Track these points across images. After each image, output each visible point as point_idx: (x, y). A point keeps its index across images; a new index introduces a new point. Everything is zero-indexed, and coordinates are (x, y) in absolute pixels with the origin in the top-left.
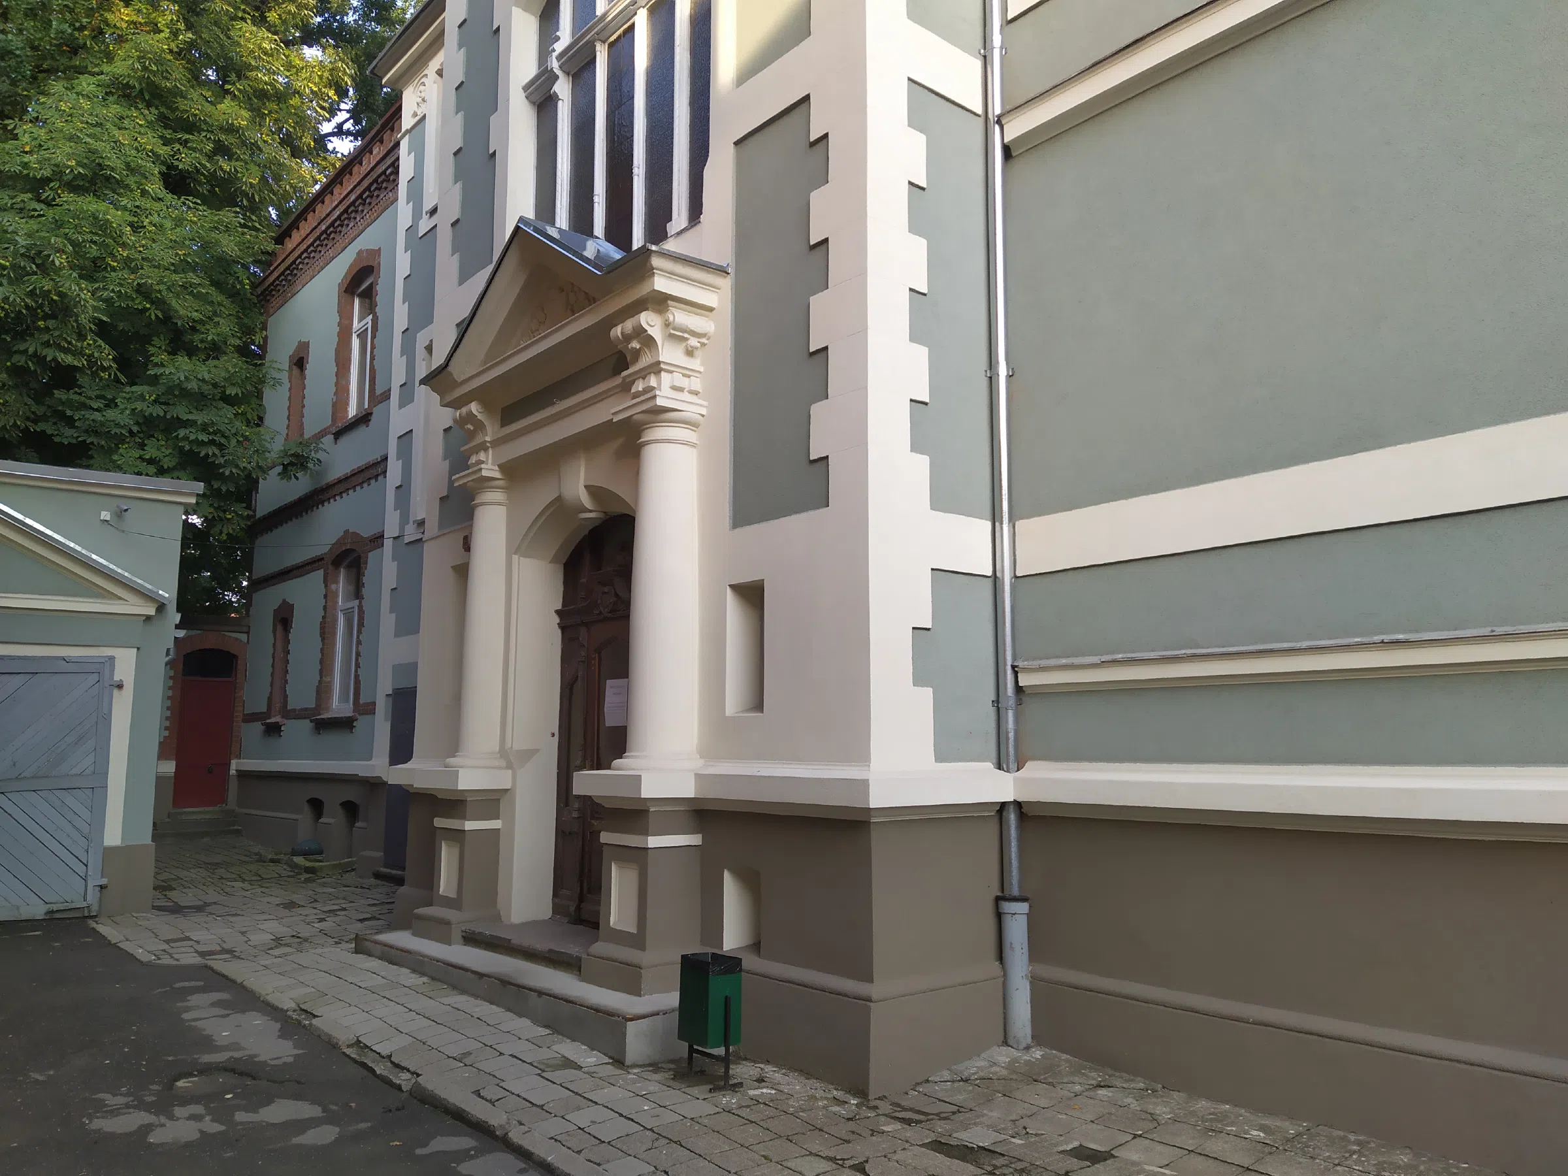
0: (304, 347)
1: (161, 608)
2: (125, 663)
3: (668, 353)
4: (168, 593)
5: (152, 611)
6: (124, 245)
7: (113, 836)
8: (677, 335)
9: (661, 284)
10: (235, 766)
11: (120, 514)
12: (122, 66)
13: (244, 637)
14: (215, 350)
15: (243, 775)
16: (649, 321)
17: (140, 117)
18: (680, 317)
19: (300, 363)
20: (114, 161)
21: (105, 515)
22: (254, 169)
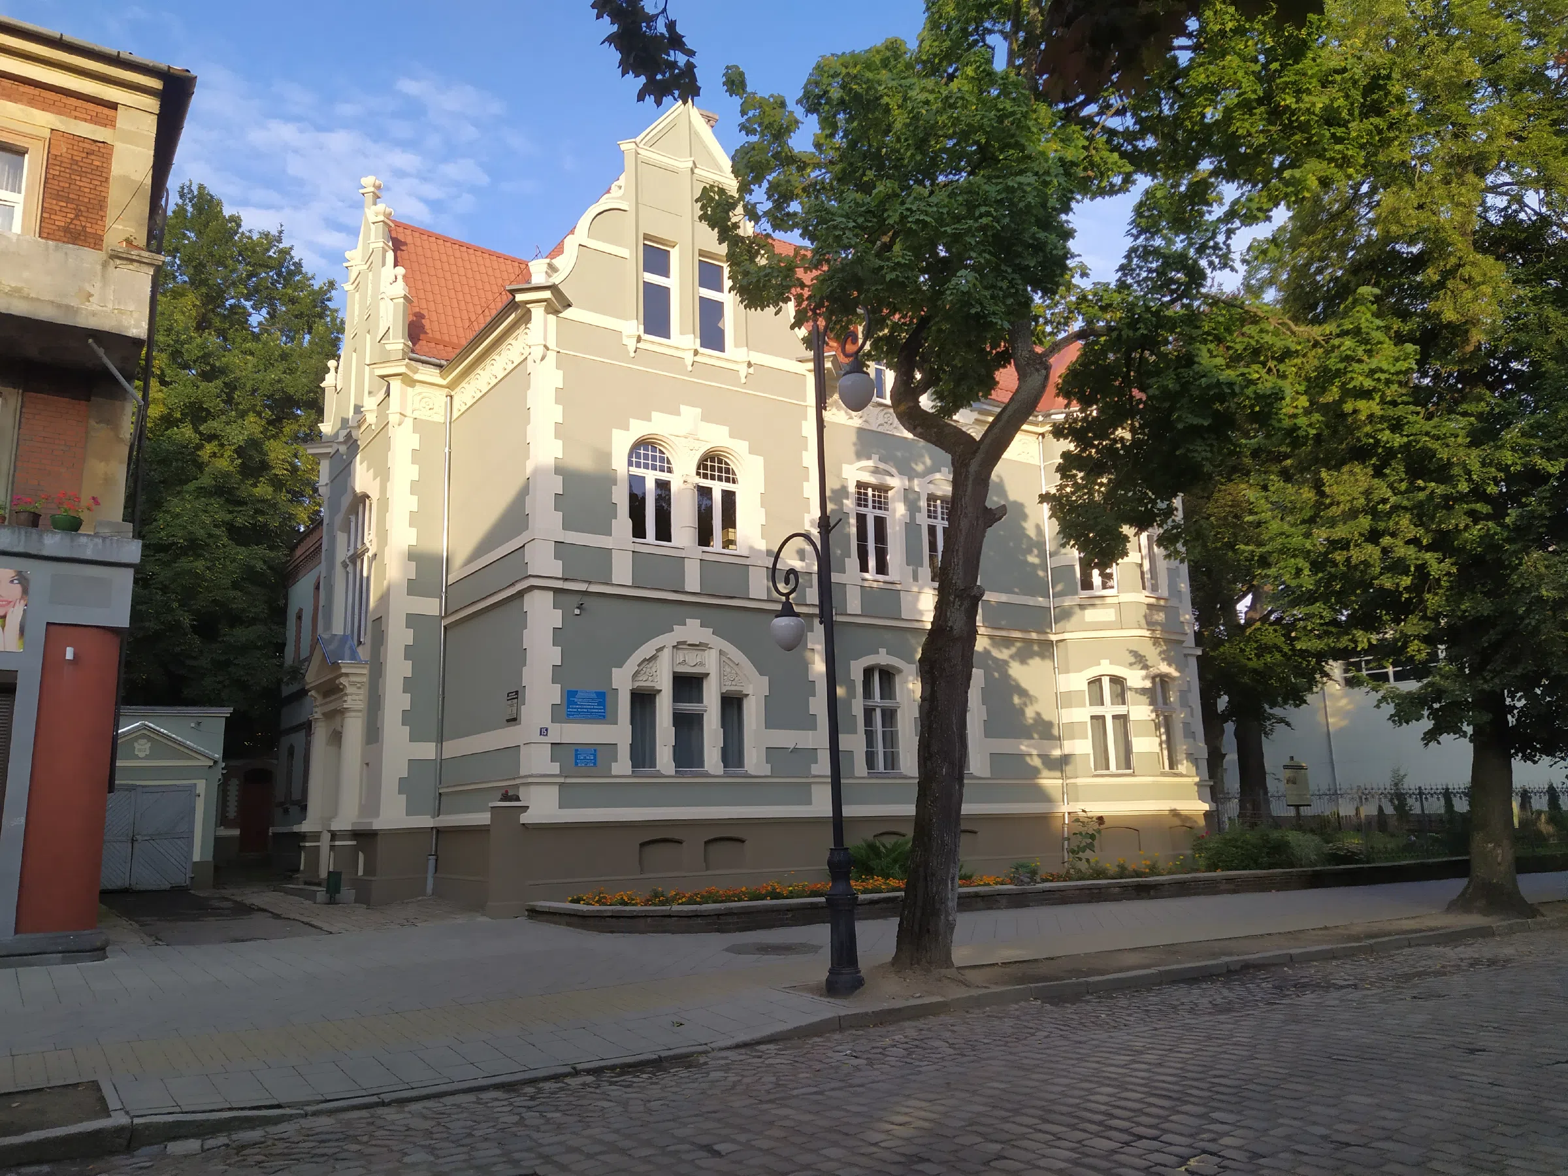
0: (301, 610)
1: (215, 762)
2: (201, 786)
3: (349, 690)
4: (218, 756)
5: (211, 763)
6: (206, 581)
7: (196, 857)
8: (353, 684)
9: (343, 671)
10: (271, 831)
11: (199, 724)
12: (206, 481)
13: (275, 762)
14: (253, 621)
15: (275, 834)
16: (343, 680)
17: (216, 503)
18: (353, 679)
19: (299, 617)
20: (201, 533)
21: (193, 725)
22: (276, 517)
